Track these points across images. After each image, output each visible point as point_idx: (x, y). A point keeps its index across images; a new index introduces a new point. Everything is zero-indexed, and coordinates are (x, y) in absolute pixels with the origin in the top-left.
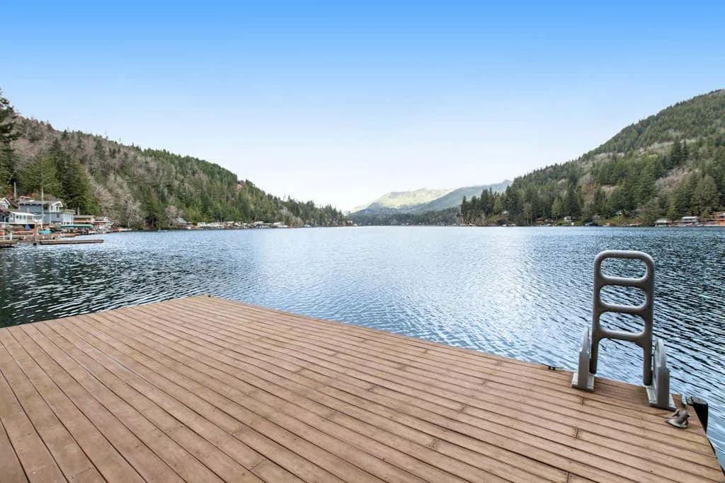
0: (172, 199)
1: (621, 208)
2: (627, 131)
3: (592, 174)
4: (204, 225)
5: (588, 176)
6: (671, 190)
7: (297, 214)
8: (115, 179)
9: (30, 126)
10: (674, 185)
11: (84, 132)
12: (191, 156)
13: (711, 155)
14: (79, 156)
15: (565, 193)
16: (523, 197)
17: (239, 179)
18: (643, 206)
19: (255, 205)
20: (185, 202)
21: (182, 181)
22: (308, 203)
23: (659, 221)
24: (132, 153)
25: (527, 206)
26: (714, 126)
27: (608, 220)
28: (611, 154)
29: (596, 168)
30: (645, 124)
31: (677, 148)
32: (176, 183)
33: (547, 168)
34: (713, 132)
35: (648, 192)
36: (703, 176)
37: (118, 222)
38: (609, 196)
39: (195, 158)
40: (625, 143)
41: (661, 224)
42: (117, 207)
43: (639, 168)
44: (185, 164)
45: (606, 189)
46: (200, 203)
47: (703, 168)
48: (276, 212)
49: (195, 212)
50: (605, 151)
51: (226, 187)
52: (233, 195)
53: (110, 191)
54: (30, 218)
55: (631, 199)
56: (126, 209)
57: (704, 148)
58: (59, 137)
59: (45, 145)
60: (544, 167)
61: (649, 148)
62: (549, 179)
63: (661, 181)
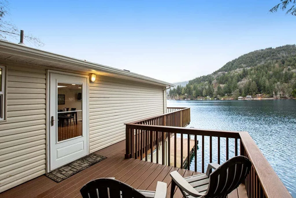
1: (226, 92)
2: (228, 64)
3: (217, 80)
5: (215, 81)
6: (242, 86)
10: (244, 84)
13: (255, 74)
15: (207, 87)
16: (192, 88)
18: (234, 92)
23: (239, 97)
25: (194, 92)
26: (256, 63)
27: (222, 97)
28: (223, 72)
29: (218, 78)
30: (234, 61)
31: (244, 71)
33: (201, 77)
34: (256, 65)
35: (236, 87)
36: (253, 81)
38: (222, 88)
40: (227, 68)
41: (240, 98)
43: (232, 78)
45: (221, 85)
47: (252, 78)
50: (221, 71)
55: (230, 89)
57: (253, 71)
60: (200, 77)
61: (235, 70)
62: (202, 81)
63: (239, 83)
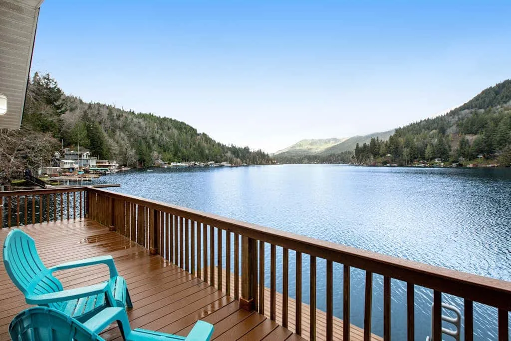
0: (154, 147)
3: (458, 126)
4: (175, 164)
5: (454, 128)
7: (238, 157)
8: (120, 135)
9: (70, 101)
11: (101, 103)
12: (167, 117)
14: (98, 120)
15: (435, 141)
16: (402, 143)
17: (198, 132)
19: (209, 150)
20: (163, 148)
21: (162, 134)
22: (245, 148)
24: (130, 117)
25: (406, 151)
27: (471, 161)
28: (473, 110)
32: (157, 136)
33: (421, 121)
37: (121, 163)
38: (471, 143)
39: (170, 118)
42: (121, 153)
44: (163, 122)
45: (469, 137)
46: (173, 149)
48: (223, 155)
49: (169, 155)
51: (190, 138)
52: (194, 144)
53: (117, 143)
54: (72, 163)
56: (126, 154)
58: (86, 107)
59: (78, 113)
62: (424, 130)
